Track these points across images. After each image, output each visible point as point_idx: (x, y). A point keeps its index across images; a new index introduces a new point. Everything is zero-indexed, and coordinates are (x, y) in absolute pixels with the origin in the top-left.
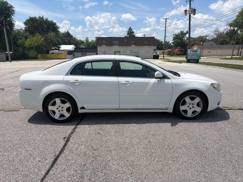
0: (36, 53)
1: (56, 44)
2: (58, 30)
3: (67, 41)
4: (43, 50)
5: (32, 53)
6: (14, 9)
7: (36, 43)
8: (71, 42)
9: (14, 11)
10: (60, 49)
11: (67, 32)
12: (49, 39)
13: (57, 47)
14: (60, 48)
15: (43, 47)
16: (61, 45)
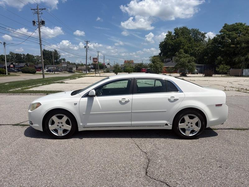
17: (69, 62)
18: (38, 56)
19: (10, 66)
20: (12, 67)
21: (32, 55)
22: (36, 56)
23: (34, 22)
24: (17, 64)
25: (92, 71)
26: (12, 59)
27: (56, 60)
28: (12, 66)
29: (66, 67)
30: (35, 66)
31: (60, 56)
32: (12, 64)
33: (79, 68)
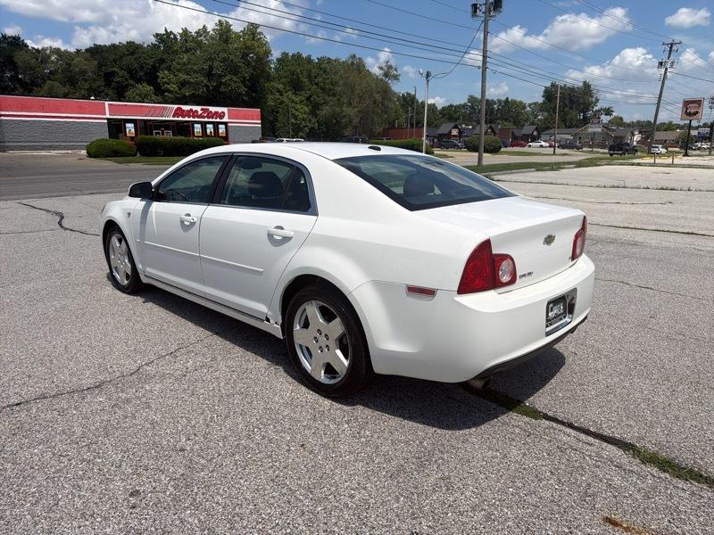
17: (621, 119)
18: (535, 104)
19: (450, 132)
20: (454, 136)
21: (521, 103)
22: (531, 104)
23: (475, 7)
24: (471, 127)
25: (699, 149)
26: (471, 113)
27: (584, 112)
28: (455, 132)
29: (598, 133)
30: (513, 133)
31: (597, 100)
32: (456, 127)
33: (659, 135)
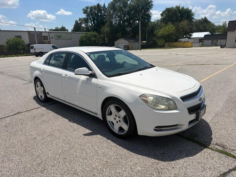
0: (164, 41)
1: (187, 32)
2: (193, 17)
3: (202, 28)
4: (172, 38)
5: (160, 42)
6: (153, 3)
7: (167, 33)
8: (207, 29)
9: (152, 5)
10: (191, 37)
11: (204, 18)
12: (181, 27)
13: (189, 35)
14: (191, 35)
15: (173, 36)
16: (193, 33)
